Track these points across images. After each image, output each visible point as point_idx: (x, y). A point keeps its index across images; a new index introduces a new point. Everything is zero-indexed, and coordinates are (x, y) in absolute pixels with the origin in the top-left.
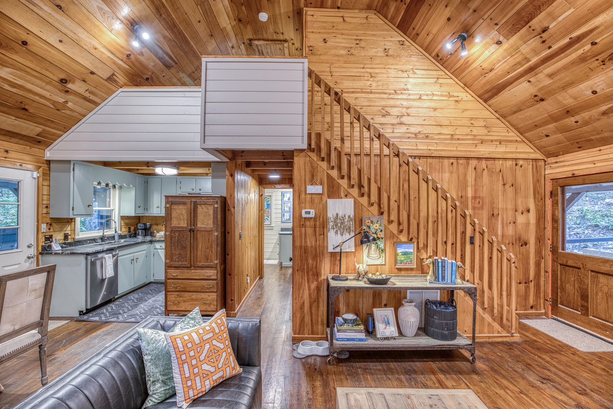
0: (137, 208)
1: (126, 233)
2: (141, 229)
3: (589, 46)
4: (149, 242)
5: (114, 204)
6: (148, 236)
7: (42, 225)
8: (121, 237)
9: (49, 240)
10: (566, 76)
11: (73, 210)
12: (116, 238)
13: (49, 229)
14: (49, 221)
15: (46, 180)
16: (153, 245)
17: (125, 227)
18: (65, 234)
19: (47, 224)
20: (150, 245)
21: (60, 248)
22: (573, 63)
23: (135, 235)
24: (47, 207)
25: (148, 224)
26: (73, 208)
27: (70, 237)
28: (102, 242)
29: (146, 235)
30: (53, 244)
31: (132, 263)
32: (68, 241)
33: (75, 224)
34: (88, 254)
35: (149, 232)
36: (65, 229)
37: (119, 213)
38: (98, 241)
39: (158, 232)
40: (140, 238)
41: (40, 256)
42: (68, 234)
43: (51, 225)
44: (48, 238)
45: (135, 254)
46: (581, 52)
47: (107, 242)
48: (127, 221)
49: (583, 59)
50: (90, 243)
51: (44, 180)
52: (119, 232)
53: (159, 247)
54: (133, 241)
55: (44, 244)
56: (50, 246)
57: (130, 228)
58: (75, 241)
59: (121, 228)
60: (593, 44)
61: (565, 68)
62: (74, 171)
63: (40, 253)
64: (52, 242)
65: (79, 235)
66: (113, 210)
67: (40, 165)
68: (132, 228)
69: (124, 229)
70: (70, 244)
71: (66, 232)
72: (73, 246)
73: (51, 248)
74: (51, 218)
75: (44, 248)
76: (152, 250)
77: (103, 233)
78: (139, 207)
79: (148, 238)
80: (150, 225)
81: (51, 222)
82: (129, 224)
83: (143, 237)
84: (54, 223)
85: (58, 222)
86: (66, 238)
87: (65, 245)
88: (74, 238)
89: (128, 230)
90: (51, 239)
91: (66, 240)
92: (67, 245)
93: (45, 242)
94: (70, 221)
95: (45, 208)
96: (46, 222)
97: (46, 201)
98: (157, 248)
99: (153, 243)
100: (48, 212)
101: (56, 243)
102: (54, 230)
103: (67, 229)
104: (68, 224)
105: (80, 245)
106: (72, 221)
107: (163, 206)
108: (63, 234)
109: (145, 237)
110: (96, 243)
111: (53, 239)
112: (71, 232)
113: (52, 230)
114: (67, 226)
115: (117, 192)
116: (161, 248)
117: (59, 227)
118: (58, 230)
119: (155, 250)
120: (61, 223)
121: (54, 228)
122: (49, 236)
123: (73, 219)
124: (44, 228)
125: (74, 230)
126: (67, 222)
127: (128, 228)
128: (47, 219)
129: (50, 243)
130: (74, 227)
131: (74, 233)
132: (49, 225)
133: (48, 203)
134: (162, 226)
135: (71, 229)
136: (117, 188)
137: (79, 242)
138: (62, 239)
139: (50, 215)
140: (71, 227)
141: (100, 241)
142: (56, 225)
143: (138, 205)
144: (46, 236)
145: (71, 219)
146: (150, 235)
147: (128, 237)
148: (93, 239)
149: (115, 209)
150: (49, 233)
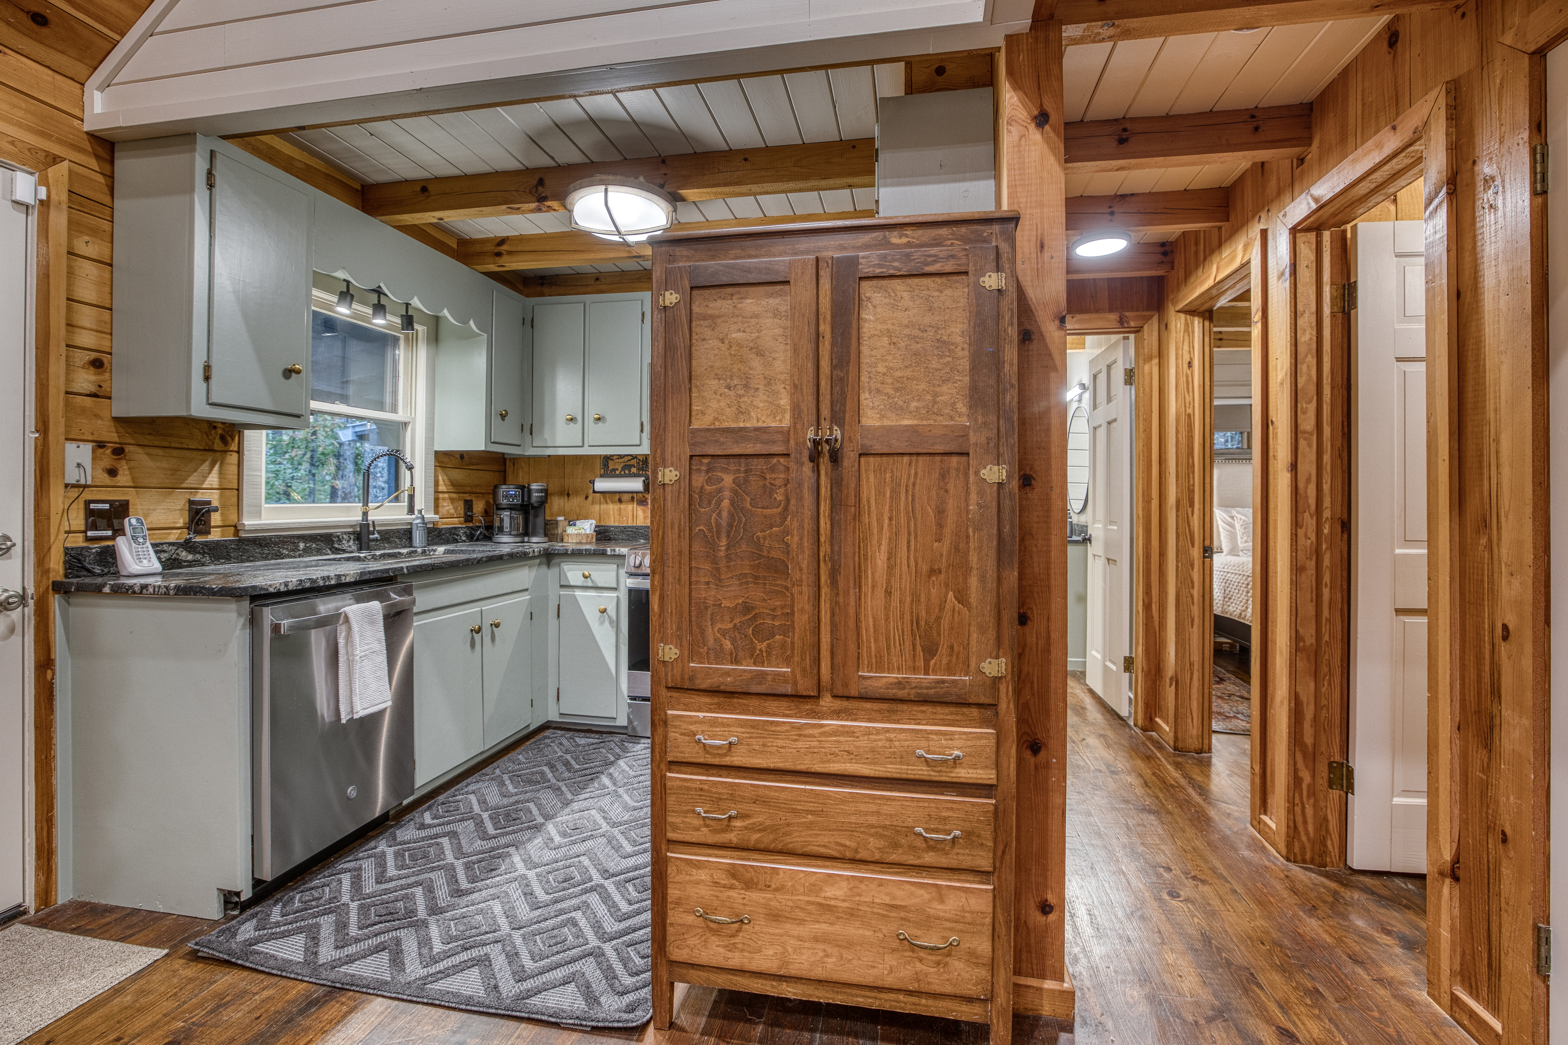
0: (496, 420)
1: (456, 522)
2: (511, 508)
4: (540, 556)
5: (411, 402)
6: (534, 535)
7: (70, 447)
8: (435, 535)
9: (110, 526)
11: (207, 380)
12: (418, 537)
13: (112, 472)
14: (111, 435)
15: (94, 232)
16: (552, 573)
17: (452, 500)
18: (191, 503)
19: (100, 445)
20: (544, 569)
21: (157, 566)
23: (488, 532)
24: (97, 364)
25: (534, 486)
27: (216, 519)
28: (360, 549)
29: (527, 532)
30: (122, 544)
31: (473, 645)
32: (211, 538)
33: (240, 464)
34: (260, 597)
35: (540, 521)
36: (192, 480)
37: (430, 438)
38: (345, 545)
39: (571, 523)
40: (506, 543)
41: (56, 602)
42: (209, 503)
43: (119, 452)
44: (100, 513)
45: (487, 606)
47: (378, 553)
48: (458, 475)
50: (307, 552)
51: (74, 227)
52: (430, 516)
53: (579, 581)
54: (481, 550)
55: (78, 541)
56: (109, 557)
57: (468, 505)
58: (241, 541)
59: (436, 500)
62: (211, 186)
63: (58, 587)
64: (120, 531)
65: (258, 514)
66: (405, 424)
67: (56, 149)
68: (479, 507)
69: (447, 507)
70: (218, 552)
71: (200, 496)
72: (228, 559)
73: (115, 563)
74: (122, 422)
75: (74, 560)
76: (553, 592)
77: (365, 514)
78: (503, 417)
79: (537, 543)
80: (541, 491)
81: (117, 440)
82: (468, 489)
83: (518, 539)
84: (133, 442)
85: (156, 443)
86: (197, 524)
87: (190, 552)
88: (235, 526)
89: (462, 512)
90: (115, 522)
91: (198, 533)
92: (203, 554)
93: (85, 532)
94: (216, 447)
95: (83, 367)
96: (90, 438)
97: (94, 333)
98: (572, 583)
99: (556, 560)
100: (100, 386)
101: (141, 540)
102: (133, 479)
103: (203, 482)
104: (210, 457)
105: (266, 558)
106: (226, 449)
107: (591, 414)
108: (183, 502)
109: (526, 539)
110: (333, 553)
111: (127, 520)
112: (221, 496)
113: (125, 479)
114: (202, 468)
115: (422, 353)
116: (585, 584)
117: (165, 465)
118: (154, 482)
119: (564, 592)
120: (175, 453)
121: (134, 468)
122: (107, 506)
123: (233, 439)
124: (79, 465)
125: (238, 490)
126: (205, 450)
127: (461, 504)
128: (99, 422)
129: (113, 538)
130: (236, 477)
131: (235, 499)
132: (109, 451)
133: (105, 345)
134: (587, 497)
135: (220, 482)
136: (423, 339)
137: (260, 545)
138: (178, 525)
139: (114, 402)
140: (221, 473)
141: (354, 548)
142: (148, 454)
143: (498, 407)
144: (92, 506)
145: (223, 439)
146: (542, 531)
147: (464, 538)
148: (321, 535)
149: (414, 419)
150: (110, 492)
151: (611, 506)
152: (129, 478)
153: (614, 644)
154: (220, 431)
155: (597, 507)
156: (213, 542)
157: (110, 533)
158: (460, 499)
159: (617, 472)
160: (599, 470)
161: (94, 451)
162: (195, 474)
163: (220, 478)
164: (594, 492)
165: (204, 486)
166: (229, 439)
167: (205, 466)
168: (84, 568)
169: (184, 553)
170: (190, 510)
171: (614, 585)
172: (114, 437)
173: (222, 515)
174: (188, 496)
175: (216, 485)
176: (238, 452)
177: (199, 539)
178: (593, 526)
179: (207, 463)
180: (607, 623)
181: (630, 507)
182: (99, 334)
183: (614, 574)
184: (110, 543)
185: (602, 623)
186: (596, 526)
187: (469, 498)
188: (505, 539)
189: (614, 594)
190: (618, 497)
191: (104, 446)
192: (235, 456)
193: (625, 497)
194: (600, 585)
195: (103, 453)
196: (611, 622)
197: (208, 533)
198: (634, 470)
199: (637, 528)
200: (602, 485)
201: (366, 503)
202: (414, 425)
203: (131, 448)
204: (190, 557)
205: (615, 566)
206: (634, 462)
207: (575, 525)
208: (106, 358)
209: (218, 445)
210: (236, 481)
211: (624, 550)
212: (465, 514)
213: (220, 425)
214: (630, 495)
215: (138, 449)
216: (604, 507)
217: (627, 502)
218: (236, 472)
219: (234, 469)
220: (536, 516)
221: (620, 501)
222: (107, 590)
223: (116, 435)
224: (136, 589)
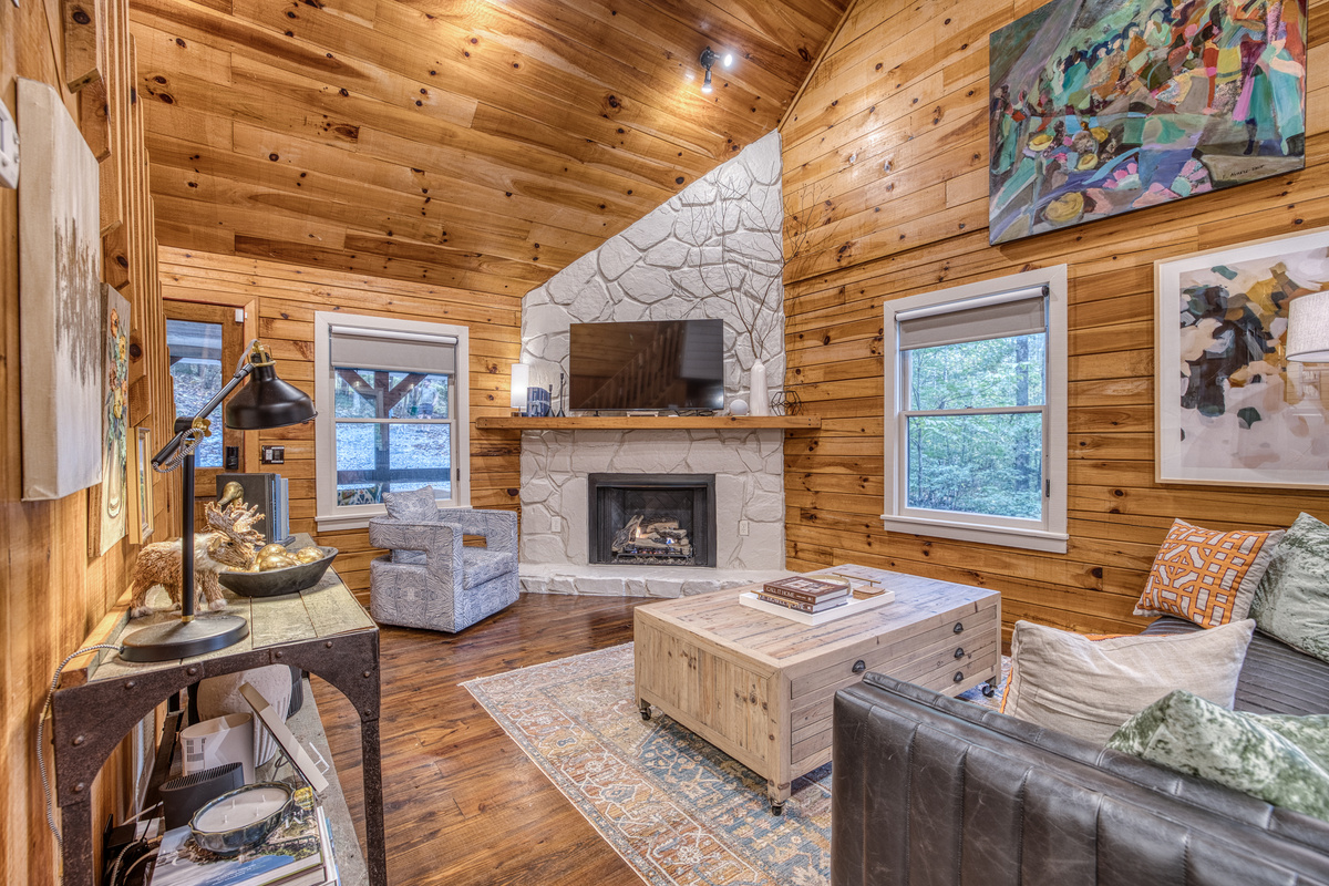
3: (337, 90)
10: (262, 100)
22: (294, 90)
46: (320, 86)
49: (311, 98)
60: (344, 93)
61: (276, 86)
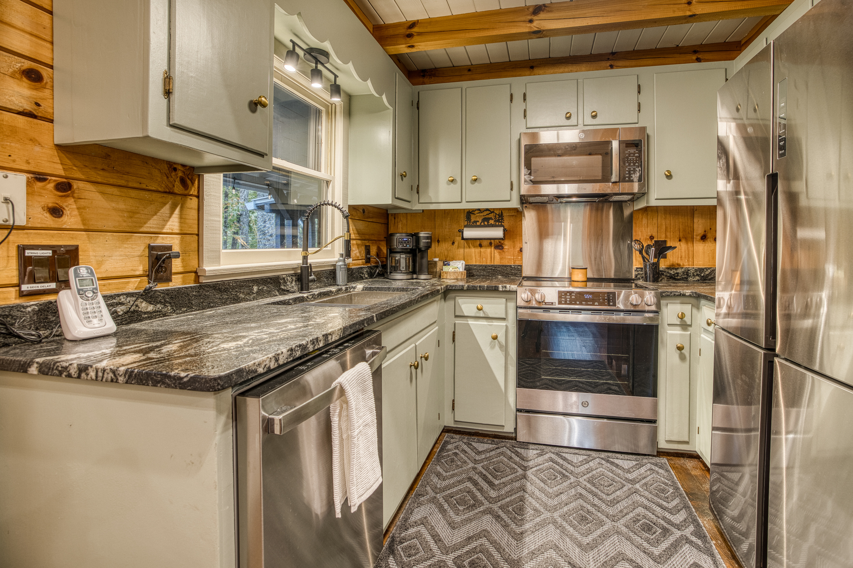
0: (398, 179)
1: (361, 263)
2: (404, 251)
4: (435, 292)
6: (421, 272)
8: (353, 273)
9: (54, 278)
11: (168, 93)
12: (341, 276)
13: (56, 211)
14: (53, 166)
16: (450, 304)
17: (359, 246)
18: (151, 248)
19: (38, 177)
20: (443, 302)
21: (110, 326)
23: (385, 271)
24: (33, 76)
25: (422, 234)
26: (168, 79)
27: (177, 265)
28: (301, 289)
29: (415, 271)
30: (67, 300)
31: (411, 379)
32: (172, 285)
33: (200, 209)
35: (424, 261)
36: (152, 224)
37: (346, 194)
38: (289, 286)
39: (446, 263)
40: (401, 280)
42: (170, 248)
43: (64, 187)
44: (40, 262)
45: (418, 341)
47: (316, 292)
48: (361, 225)
50: (261, 294)
53: (473, 312)
55: (7, 298)
56: (48, 316)
57: (368, 251)
58: (202, 287)
64: (65, 284)
65: (217, 259)
66: (328, 182)
68: (373, 250)
69: (355, 251)
70: (179, 300)
71: (161, 241)
72: (190, 307)
73: (58, 323)
74: (67, 149)
76: (449, 321)
77: (305, 258)
78: (403, 177)
79: (427, 281)
80: (427, 238)
81: (62, 173)
82: (367, 237)
83: (409, 277)
84: (83, 177)
85: (111, 181)
86: (157, 271)
87: (150, 303)
88: (196, 272)
89: (364, 255)
90: (61, 272)
91: (158, 280)
92: (164, 304)
93: (19, 285)
94: (176, 190)
95: (12, 76)
96: (25, 167)
97: (28, 36)
98: (466, 314)
99: (451, 295)
100: (38, 104)
101: (90, 294)
102: (84, 221)
103: (164, 226)
104: (170, 200)
105: (225, 303)
106: (186, 192)
107: (469, 177)
108: (142, 248)
109: (415, 276)
110: (280, 294)
111: (72, 270)
112: (182, 241)
113: (72, 220)
114: (162, 211)
115: (340, 123)
116: (478, 315)
117: (122, 206)
118: (109, 225)
119: (458, 321)
120: (133, 193)
121: (84, 208)
122: (48, 253)
123: (193, 183)
124: (7, 200)
125: (198, 235)
126: (165, 192)
127: (363, 248)
128: (37, 149)
129: (55, 292)
130: (196, 222)
131: (196, 245)
132: (51, 186)
133: (44, 54)
134: (453, 243)
135: (181, 227)
136: (341, 112)
137: (220, 290)
138: (138, 273)
139: (57, 126)
140: (181, 217)
141: (296, 288)
142: (102, 193)
143: (400, 170)
144: (28, 253)
145: (183, 182)
146: (426, 270)
147: (366, 276)
148: (270, 278)
149: (334, 177)
150: (53, 236)
151: (473, 250)
152: (79, 219)
153: (504, 365)
154: (180, 174)
155: (461, 251)
156: (174, 290)
157: (53, 285)
158: (362, 245)
159: (478, 224)
160: (463, 222)
161: (29, 184)
162: (155, 217)
163: (181, 223)
164: (463, 239)
165: (164, 231)
166: (189, 182)
167: (166, 209)
168: (12, 334)
169: (144, 304)
170: (150, 256)
171: (503, 316)
172: (59, 169)
173: (183, 261)
174: (148, 242)
175: (176, 229)
176: (198, 197)
177: (161, 287)
178: (464, 265)
179: (168, 206)
180: (497, 348)
181: (489, 250)
182: (34, 39)
183: (503, 306)
184: (51, 298)
185: (493, 347)
186: (466, 265)
187: (368, 244)
188: (398, 276)
189: (503, 324)
190: (479, 242)
191: (45, 180)
192: (195, 200)
193: (485, 243)
194: (490, 316)
195: (43, 188)
196: (501, 346)
197: (169, 280)
198: (492, 222)
199: (495, 267)
200: (469, 233)
201: (305, 249)
202: (334, 183)
203: (81, 184)
204: (151, 308)
205: (504, 300)
206: (492, 215)
207: (449, 265)
208: (45, 72)
209: (178, 188)
210: (196, 226)
211: (514, 287)
212: (366, 256)
213: (180, 167)
214: (489, 241)
215: (89, 186)
216: (467, 250)
217: (486, 247)
218: (196, 217)
219: (194, 213)
220: (422, 258)
221: (481, 246)
222: (33, 370)
223: (60, 167)
224: (73, 371)
